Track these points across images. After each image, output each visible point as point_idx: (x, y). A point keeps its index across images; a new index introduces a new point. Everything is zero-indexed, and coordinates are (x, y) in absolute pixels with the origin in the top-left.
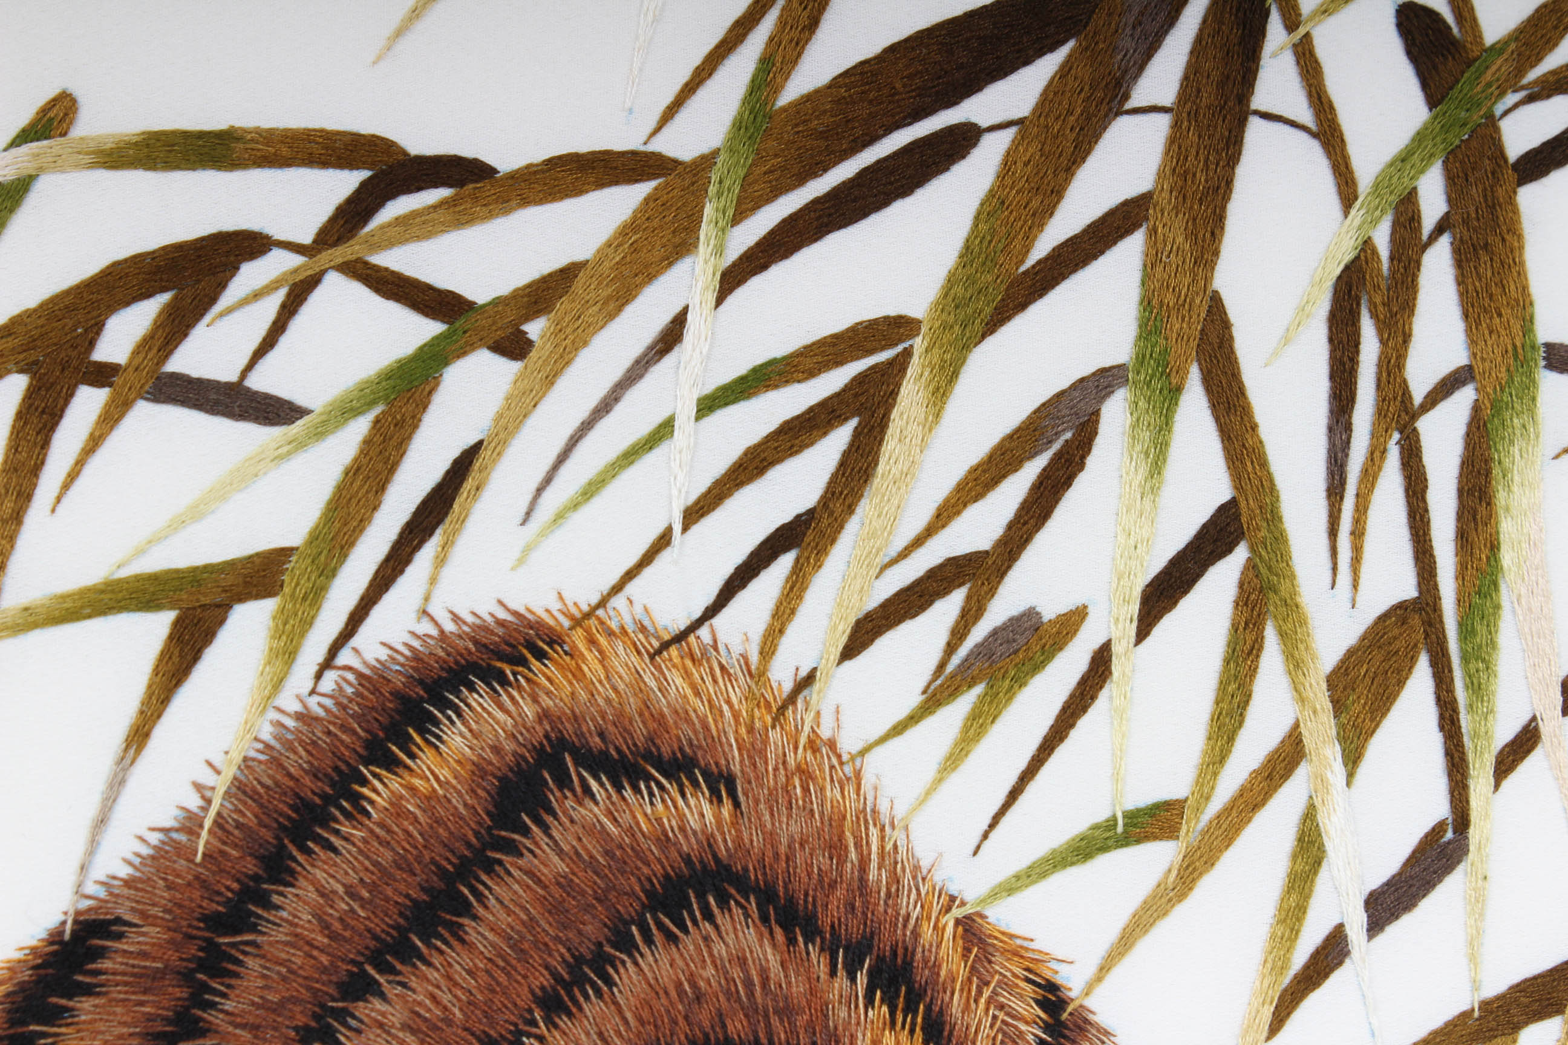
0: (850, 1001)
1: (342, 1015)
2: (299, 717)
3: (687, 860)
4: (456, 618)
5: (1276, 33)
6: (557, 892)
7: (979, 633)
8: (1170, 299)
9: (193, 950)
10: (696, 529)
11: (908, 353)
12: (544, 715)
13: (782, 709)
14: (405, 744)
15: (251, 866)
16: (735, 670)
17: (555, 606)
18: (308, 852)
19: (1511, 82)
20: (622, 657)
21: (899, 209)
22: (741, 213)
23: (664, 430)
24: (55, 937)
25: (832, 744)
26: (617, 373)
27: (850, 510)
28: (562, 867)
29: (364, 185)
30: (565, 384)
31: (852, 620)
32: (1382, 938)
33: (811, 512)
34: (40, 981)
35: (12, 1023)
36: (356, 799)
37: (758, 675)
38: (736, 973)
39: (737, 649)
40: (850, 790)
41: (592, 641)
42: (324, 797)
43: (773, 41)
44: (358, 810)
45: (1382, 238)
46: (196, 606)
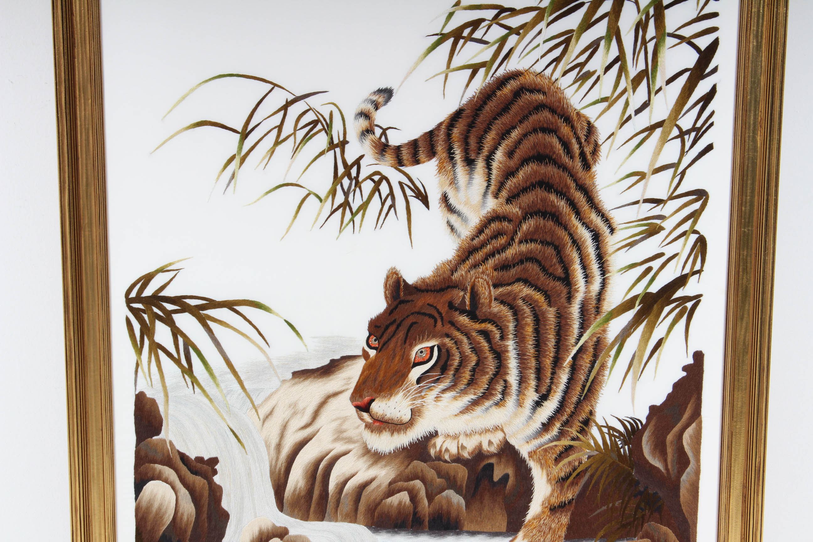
0: (561, 122)
1: (493, 122)
2: (488, 83)
3: (539, 103)
4: (509, 71)
6: (522, 107)
7: (581, 73)
8: (611, 27)
9: (474, 113)
10: (542, 59)
11: (573, 34)
12: (521, 84)
13: (553, 84)
14: (502, 87)
15: (481, 103)
16: (547, 78)
18: (489, 101)
20: (531, 76)
21: (573, 14)
22: (550, 15)
23: (538, 45)
24: (456, 111)
25: (560, 88)
26: (532, 37)
27: (564, 56)
28: (522, 104)
29: (499, 12)
30: (525, 39)
31: (563, 71)
32: (636, 116)
33: (558, 57)
34: (455, 116)
35: (451, 121)
36: (495, 94)
37: (550, 79)
38: (546, 118)
39: (547, 75)
40: (562, 94)
41: (527, 74)
42: (491, 94)
44: (496, 96)
45: (644, 18)
46: (475, 69)
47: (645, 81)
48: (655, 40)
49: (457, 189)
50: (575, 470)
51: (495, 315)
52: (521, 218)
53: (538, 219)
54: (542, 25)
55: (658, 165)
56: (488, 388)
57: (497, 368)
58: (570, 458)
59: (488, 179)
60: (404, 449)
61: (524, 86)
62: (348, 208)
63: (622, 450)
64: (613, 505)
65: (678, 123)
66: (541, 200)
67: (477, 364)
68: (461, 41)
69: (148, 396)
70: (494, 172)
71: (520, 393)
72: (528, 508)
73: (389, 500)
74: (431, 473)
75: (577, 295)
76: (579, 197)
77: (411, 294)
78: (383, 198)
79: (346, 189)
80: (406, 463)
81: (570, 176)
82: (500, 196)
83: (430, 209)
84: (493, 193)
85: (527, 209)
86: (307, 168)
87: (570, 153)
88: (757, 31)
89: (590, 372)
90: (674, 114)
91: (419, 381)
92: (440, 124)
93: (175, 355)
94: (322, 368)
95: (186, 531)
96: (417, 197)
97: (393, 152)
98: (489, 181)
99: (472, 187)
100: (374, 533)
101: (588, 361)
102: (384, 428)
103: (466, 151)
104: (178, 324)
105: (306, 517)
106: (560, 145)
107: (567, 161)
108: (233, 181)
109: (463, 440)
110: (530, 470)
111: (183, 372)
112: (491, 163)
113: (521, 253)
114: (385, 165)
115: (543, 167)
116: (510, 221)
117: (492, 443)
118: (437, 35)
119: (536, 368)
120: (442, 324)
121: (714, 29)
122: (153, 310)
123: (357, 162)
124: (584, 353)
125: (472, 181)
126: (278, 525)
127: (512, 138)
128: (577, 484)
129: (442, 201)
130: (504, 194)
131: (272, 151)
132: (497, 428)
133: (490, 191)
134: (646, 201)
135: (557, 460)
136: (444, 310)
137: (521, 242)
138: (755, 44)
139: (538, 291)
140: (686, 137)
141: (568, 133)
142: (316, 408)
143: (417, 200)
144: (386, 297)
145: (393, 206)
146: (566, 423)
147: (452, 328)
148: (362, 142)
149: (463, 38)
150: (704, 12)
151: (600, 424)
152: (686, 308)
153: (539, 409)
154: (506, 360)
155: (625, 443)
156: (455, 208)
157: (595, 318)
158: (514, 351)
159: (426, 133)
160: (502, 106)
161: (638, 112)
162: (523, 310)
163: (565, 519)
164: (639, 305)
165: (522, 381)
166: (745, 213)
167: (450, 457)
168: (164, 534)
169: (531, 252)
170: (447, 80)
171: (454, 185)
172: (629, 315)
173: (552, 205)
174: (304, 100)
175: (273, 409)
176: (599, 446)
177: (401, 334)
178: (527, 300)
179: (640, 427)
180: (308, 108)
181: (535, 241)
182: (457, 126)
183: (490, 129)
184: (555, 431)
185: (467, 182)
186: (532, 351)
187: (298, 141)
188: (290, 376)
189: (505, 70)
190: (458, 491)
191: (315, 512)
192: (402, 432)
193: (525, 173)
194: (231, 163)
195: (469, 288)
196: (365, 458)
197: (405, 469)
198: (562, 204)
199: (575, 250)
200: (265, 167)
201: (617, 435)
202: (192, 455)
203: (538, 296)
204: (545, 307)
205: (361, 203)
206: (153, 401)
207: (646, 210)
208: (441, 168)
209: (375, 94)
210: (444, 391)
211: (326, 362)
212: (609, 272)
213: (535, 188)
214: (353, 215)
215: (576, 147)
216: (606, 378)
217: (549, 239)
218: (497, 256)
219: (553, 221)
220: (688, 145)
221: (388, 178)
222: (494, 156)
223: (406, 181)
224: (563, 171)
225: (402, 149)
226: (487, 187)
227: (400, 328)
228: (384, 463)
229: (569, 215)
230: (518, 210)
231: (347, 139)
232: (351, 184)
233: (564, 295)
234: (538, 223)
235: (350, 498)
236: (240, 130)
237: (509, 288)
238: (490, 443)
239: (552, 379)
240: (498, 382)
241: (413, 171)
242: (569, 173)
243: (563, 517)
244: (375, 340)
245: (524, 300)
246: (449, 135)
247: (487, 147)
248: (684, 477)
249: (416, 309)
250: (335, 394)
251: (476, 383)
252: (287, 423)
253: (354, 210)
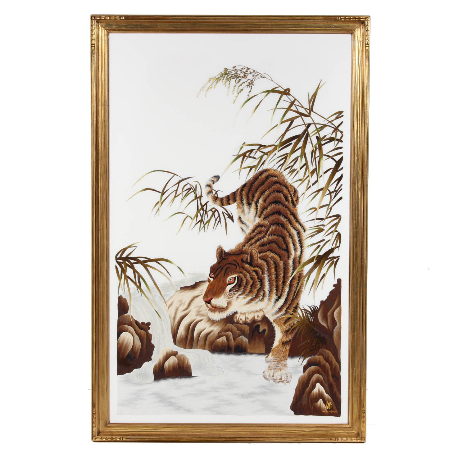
0: (284, 188)
1: (258, 188)
2: (256, 173)
3: (276, 181)
5: (309, 137)
6: (269, 183)
7: (291, 170)
8: (302, 152)
9: (251, 185)
10: (276, 164)
11: (288, 155)
12: (268, 174)
13: (281, 173)
14: (261, 175)
15: (254, 181)
16: (278, 171)
18: (256, 180)
19: (322, 140)
21: (288, 147)
22: (279, 147)
23: (275, 159)
24: (244, 184)
25: (283, 175)
26: (272, 156)
27: (285, 163)
28: (269, 181)
29: (260, 146)
30: (270, 156)
31: (285, 169)
33: (283, 163)
34: (243, 186)
35: (242, 188)
36: (259, 178)
38: (278, 187)
40: (284, 178)
41: (271, 170)
42: (257, 178)
43: (281, 139)
45: (314, 149)
46: (251, 168)
47: (316, 172)
48: (319, 157)
49: (244, 214)
50: (292, 327)
51: (260, 264)
52: (269, 226)
53: (276, 226)
54: (276, 151)
55: (322, 205)
56: (257, 294)
57: (261, 285)
58: (290, 322)
60: (224, 319)
61: (270, 175)
62: (202, 222)
63: (310, 319)
64: (307, 341)
65: (328, 189)
66: (277, 219)
67: (253, 284)
68: (246, 158)
69: (123, 297)
70: (259, 208)
71: (270, 295)
72: (273, 343)
73: (218, 340)
74: (235, 329)
75: (291, 256)
76: (291, 217)
77: (227, 256)
78: (216, 218)
79: (202, 215)
80: (225, 324)
82: (261, 217)
83: (234, 222)
84: (258, 216)
85: (272, 222)
86: (187, 206)
87: (288, 200)
88: (357, 154)
89: (297, 287)
90: (327, 185)
91: (230, 291)
92: (238, 189)
93: (134, 281)
94: (192, 285)
95: (137, 353)
97: (220, 200)
98: (257, 211)
99: (250, 214)
100: (212, 354)
101: (296, 283)
102: (216, 310)
103: (248, 200)
104: (136, 268)
105: (185, 347)
106: (284, 197)
107: (287, 203)
108: (158, 212)
109: (247, 315)
110: (274, 327)
111: (137, 288)
112: (257, 204)
113: (270, 240)
114: (216, 205)
115: (277, 206)
116: (265, 227)
117: (259, 316)
118: (236, 155)
119: (276, 286)
120: (239, 268)
121: (341, 153)
122: (126, 263)
123: (206, 204)
124: (295, 279)
125: (250, 211)
126: (174, 350)
127: (265, 195)
128: (293, 333)
129: (239, 219)
130: (263, 216)
131: (173, 200)
132: (261, 310)
133: (257, 216)
134: (317, 219)
135: (285, 323)
136: (240, 262)
137: (269, 235)
138: (357, 159)
139: (276, 255)
140: (332, 194)
141: (287, 193)
142: (189, 302)
143: (229, 219)
144: (217, 257)
145: (220, 221)
146: (288, 308)
147: (243, 270)
148: (208, 196)
149: (247, 156)
150: (337, 147)
151: (301, 308)
152: (334, 261)
153: (277, 302)
154: (264, 282)
155: (311, 316)
156: (244, 222)
157: (299, 265)
158: (267, 279)
159: (232, 193)
160: (262, 182)
161: (313, 184)
162: (271, 262)
163: (288, 348)
164: (315, 260)
165: (271, 291)
166: (355, 223)
167: (242, 322)
168: (128, 355)
169: (273, 239)
170: (241, 172)
172: (312, 264)
173: (281, 220)
174: (186, 180)
175: (173, 302)
176: (301, 317)
177: (223, 272)
178: (272, 258)
179: (317, 310)
180: (187, 183)
181: (275, 235)
182: (244, 190)
183: (257, 191)
184: (284, 311)
185: (248, 211)
186: (274, 279)
187: (183, 196)
188: (179, 289)
189: (262, 168)
190: (246, 337)
191: (189, 345)
192: (223, 312)
193: (270, 208)
194: (157, 204)
195: (249, 254)
196: (209, 323)
197: (224, 327)
198: (285, 220)
199: (290, 238)
200: (170, 206)
201: (308, 313)
202: (140, 322)
203: (276, 257)
204: (279, 261)
205: (208, 220)
206: (125, 299)
207: (318, 223)
208: (238, 206)
209: (213, 178)
210: (240, 295)
211: (194, 283)
212: (304, 247)
213: (274, 214)
214: (204, 225)
215: (290, 198)
216: (303, 289)
217: (280, 234)
218: (260, 241)
219: (281, 227)
220: (333, 197)
221: (218, 210)
222: (258, 201)
223: (225, 211)
224: (285, 207)
225: (223, 199)
227: (223, 270)
228: (216, 324)
229: (288, 224)
230: (268, 222)
231: (202, 195)
232: (203, 213)
233: (286, 256)
234: (276, 228)
235: (203, 339)
236: (161, 192)
237: (265, 253)
238: (258, 316)
239: (282, 290)
240: (261, 291)
241: (227, 207)
242: (288, 208)
243: (287, 347)
244: (213, 275)
245: (271, 258)
246: (241, 194)
247: (256, 198)
248: (335, 330)
249: (229, 262)
250: (197, 296)
251: (252, 292)
252: (178, 308)
253: (205, 223)
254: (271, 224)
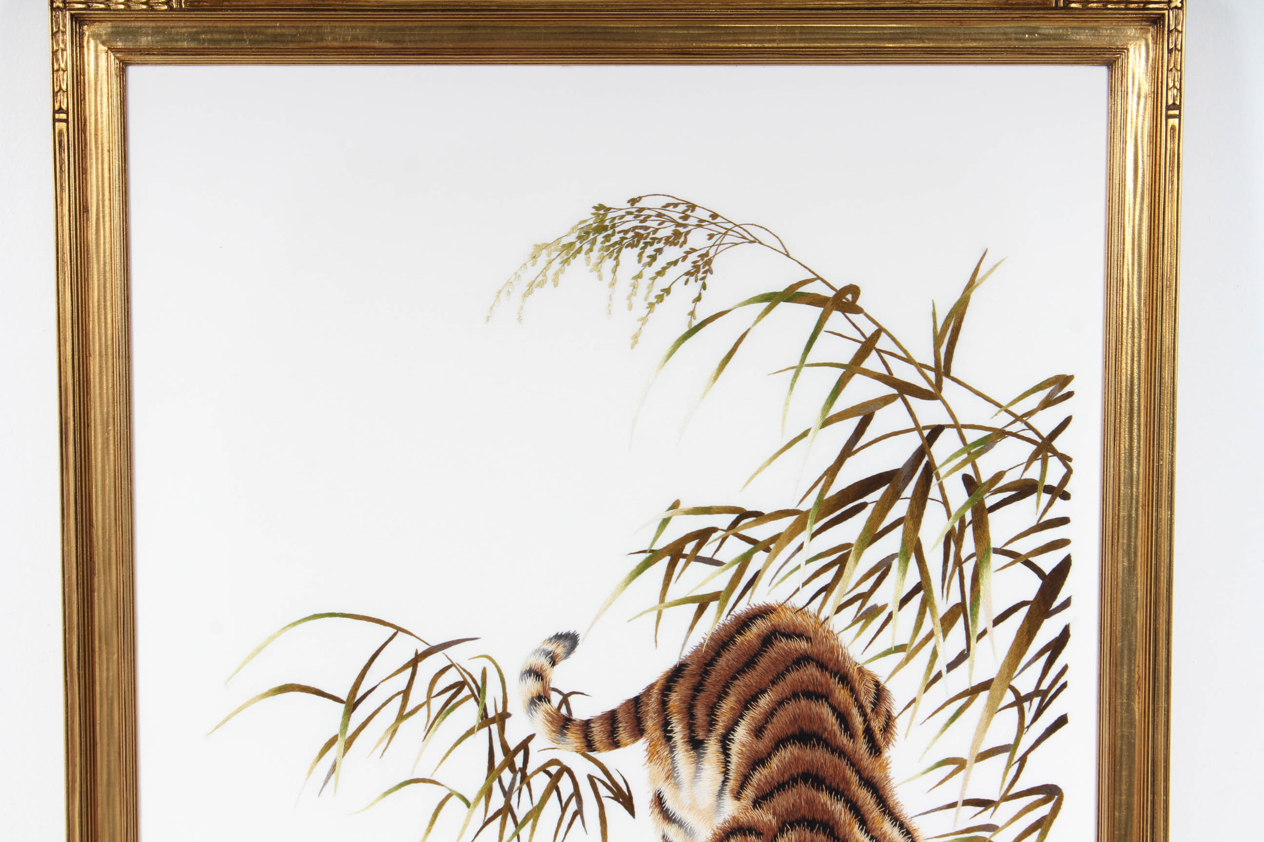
0: (835, 683)
1: (731, 683)
2: (723, 624)
3: (801, 655)
4: (755, 605)
5: (934, 480)
6: (774, 660)
7: (864, 609)
8: (908, 539)
9: (702, 670)
10: (805, 587)
11: (851, 551)
12: (772, 625)
13: (822, 625)
14: (744, 630)
15: (713, 654)
16: (812, 616)
17: (775, 603)
18: (724, 651)
19: (988, 491)
20: (789, 613)
21: (850, 520)
22: (816, 521)
23: (798, 567)
24: (675, 667)
25: (832, 632)
26: (789, 555)
27: (837, 583)
28: (776, 656)
29: (737, 517)
30: (778, 558)
31: (837, 606)
32: (949, 673)
33: (829, 584)
34: (673, 674)
35: (668, 683)
36: (734, 641)
37: (817, 617)
38: (811, 677)
40: (836, 641)
41: (782, 610)
42: (728, 641)
43: (824, 486)
44: (734, 643)
45: (956, 525)
46: (703, 603)
47: (961, 620)
48: (974, 559)
49: (677, 785)
52: (776, 829)
53: (803, 832)
54: (804, 536)
55: (984, 747)
59: (724, 769)
61: (778, 629)
62: (509, 816)
65: (1013, 683)
66: (807, 802)
68: (682, 562)
70: (734, 759)
76: (864, 796)
78: (564, 800)
79: (507, 787)
81: (851, 765)
82: (744, 796)
83: (636, 816)
84: (732, 791)
85: (785, 816)
86: (447, 755)
87: (850, 730)
88: (1129, 545)
90: (1007, 670)
92: (651, 687)
96: (616, 798)
97: (578, 730)
98: (726, 772)
99: (700, 783)
103: (691, 727)
106: (834, 717)
107: (845, 741)
108: (333, 776)
112: (729, 745)
114: (567, 750)
115: (808, 751)
116: (758, 834)
118: (644, 552)
121: (1064, 543)
123: (524, 746)
125: (700, 773)
127: (761, 708)
129: (655, 804)
130: (750, 792)
131: (394, 730)
133: (728, 789)
134: (967, 803)
138: (1126, 564)
140: (1026, 705)
141: (847, 700)
143: (616, 803)
145: (579, 812)
148: (532, 714)
149: (685, 556)
150: (1048, 516)
156: (674, 815)
159: (629, 701)
160: (744, 659)
161: (951, 666)
166: (1120, 820)
170: (661, 621)
171: (672, 780)
173: (823, 810)
174: (443, 651)
180: (449, 663)
182: (677, 689)
183: (727, 694)
185: (693, 774)
187: (433, 714)
189: (748, 604)
193: (780, 761)
194: (330, 748)
198: (838, 808)
200: (382, 755)
205: (530, 808)
207: (968, 817)
208: (652, 754)
209: (550, 642)
213: (797, 784)
214: (518, 826)
215: (858, 721)
219: (825, 835)
220: (1029, 717)
221: (572, 769)
222: (733, 735)
223: (598, 773)
224: (840, 756)
225: (592, 725)
226: (724, 782)
229: (849, 824)
230: (771, 817)
231: (509, 710)
232: (514, 779)
234: (802, 838)
236: (344, 698)
241: (609, 758)
242: (849, 760)
246: (664, 704)
247: (723, 721)
253: (519, 820)
254: (784, 824)
